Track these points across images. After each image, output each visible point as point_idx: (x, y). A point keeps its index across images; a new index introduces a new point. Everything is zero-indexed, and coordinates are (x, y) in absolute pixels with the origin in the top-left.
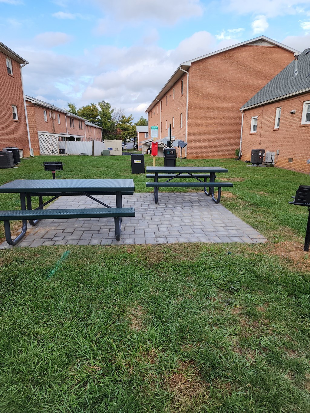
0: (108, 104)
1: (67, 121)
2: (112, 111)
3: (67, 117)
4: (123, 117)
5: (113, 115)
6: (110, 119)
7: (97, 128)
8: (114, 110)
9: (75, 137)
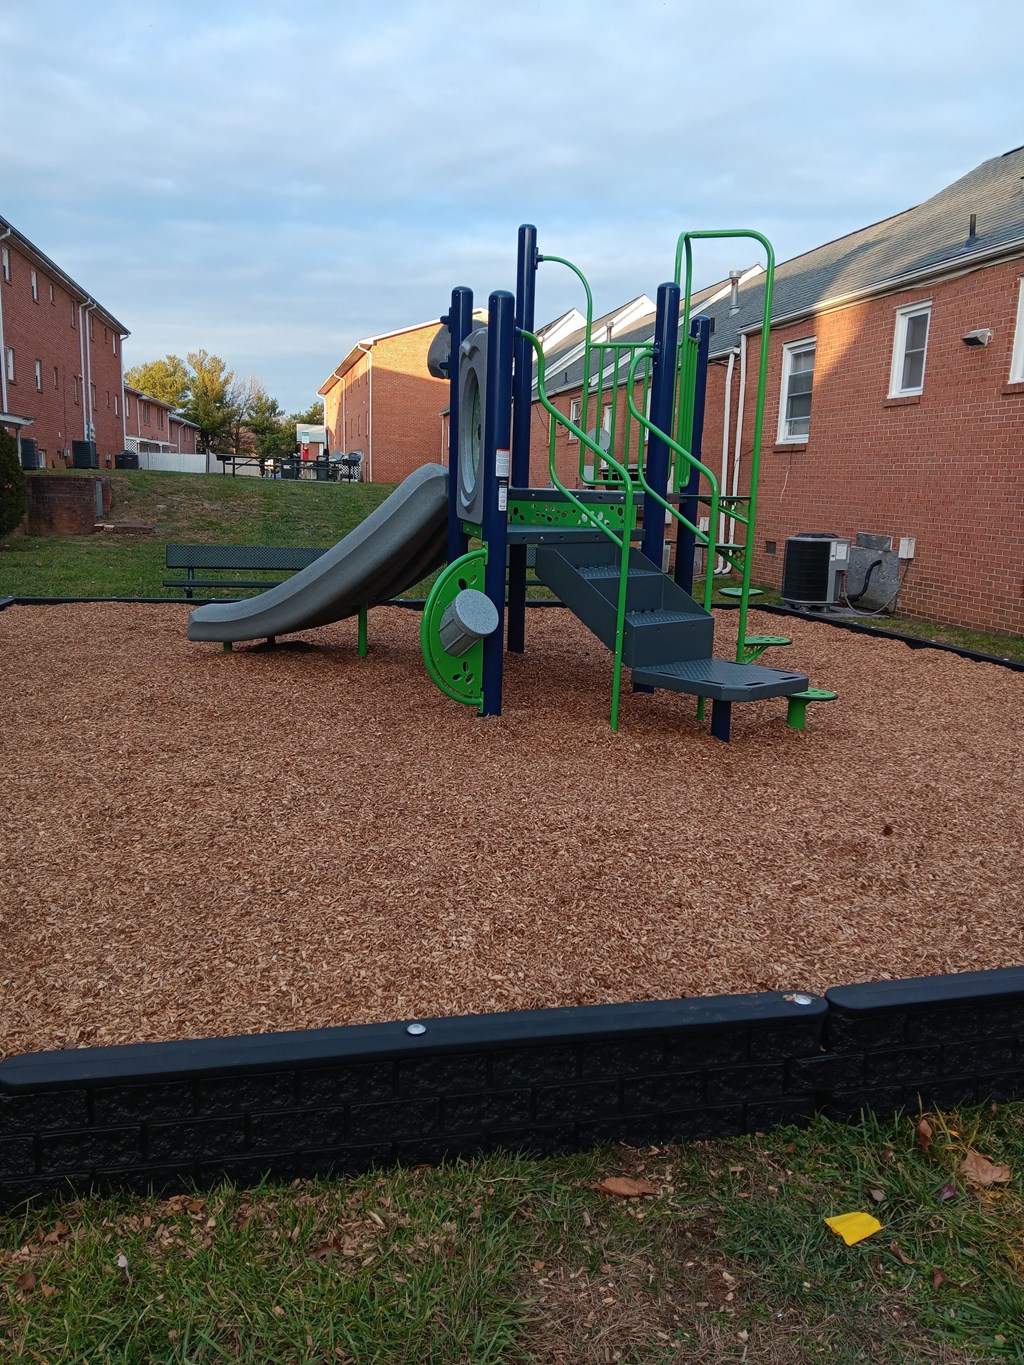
0: (214, 359)
1: (139, 409)
2: (227, 381)
3: (141, 401)
4: (260, 399)
5: (230, 390)
6: (221, 402)
7: (187, 426)
8: (234, 378)
9: (161, 444)
